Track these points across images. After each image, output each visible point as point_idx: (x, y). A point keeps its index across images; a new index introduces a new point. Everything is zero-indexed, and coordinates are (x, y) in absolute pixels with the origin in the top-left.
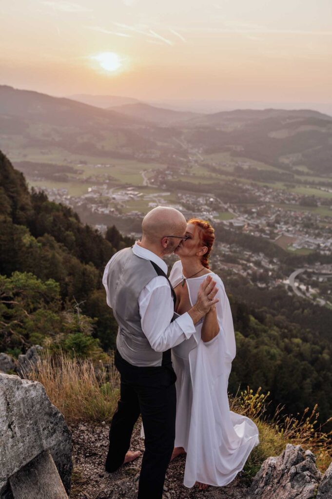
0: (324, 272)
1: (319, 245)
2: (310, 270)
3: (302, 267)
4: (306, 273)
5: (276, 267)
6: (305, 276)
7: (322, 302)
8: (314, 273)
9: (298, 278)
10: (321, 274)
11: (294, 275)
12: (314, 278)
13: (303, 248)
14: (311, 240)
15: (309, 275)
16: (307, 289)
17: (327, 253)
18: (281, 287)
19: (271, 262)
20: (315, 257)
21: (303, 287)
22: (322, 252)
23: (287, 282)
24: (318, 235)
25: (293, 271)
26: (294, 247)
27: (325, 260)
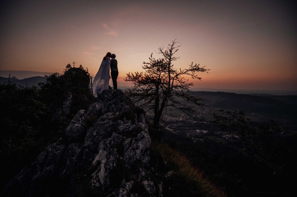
0: (175, 125)
1: (173, 119)
2: (171, 125)
4: (170, 126)
7: (175, 133)
8: (172, 126)
9: (169, 127)
10: (174, 126)
12: (172, 127)
15: (171, 126)
16: (171, 130)
17: (175, 121)
19: (162, 124)
20: (172, 122)
21: (170, 129)
24: (173, 117)
25: (167, 126)
26: (168, 120)
27: (175, 123)
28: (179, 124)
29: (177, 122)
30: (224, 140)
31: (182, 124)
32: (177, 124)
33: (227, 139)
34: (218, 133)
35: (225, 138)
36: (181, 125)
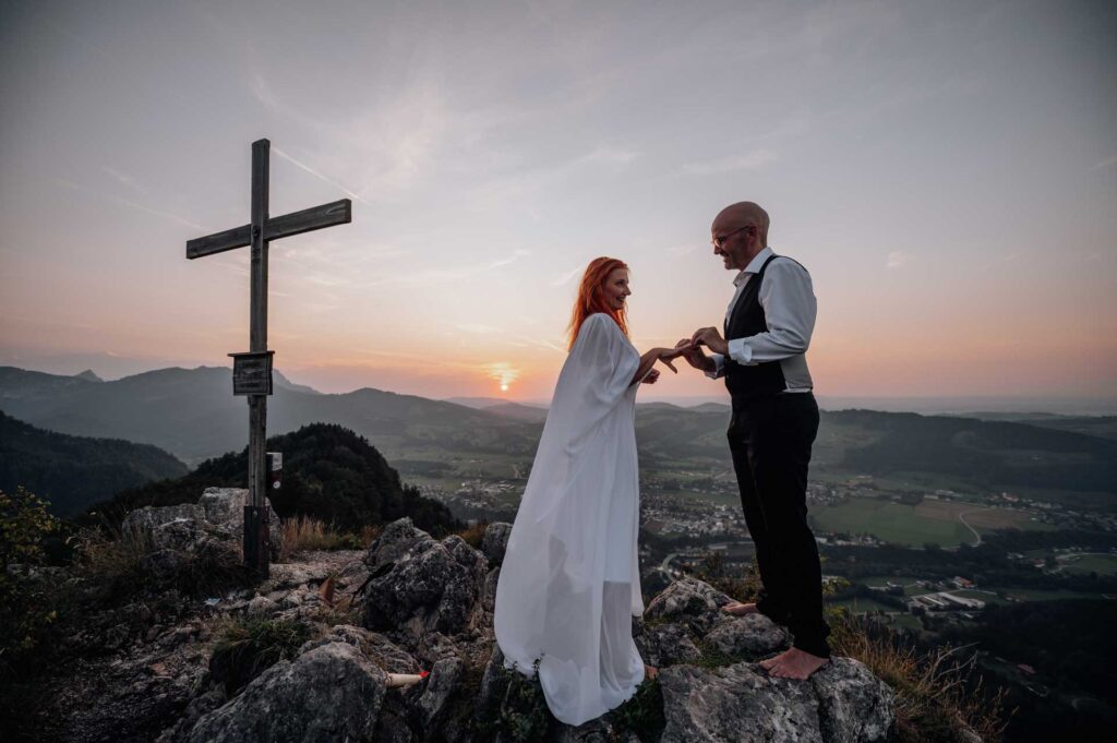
0: (695, 555)
1: (687, 528)
2: (682, 555)
3: (674, 552)
4: (678, 557)
5: (648, 554)
6: (678, 562)
8: (686, 557)
9: (671, 563)
10: (692, 559)
11: (667, 561)
12: (687, 563)
13: (673, 532)
14: (678, 523)
15: (683, 559)
17: (696, 535)
18: (656, 574)
20: (684, 541)
22: (691, 535)
23: (661, 569)
24: (685, 518)
25: (666, 556)
26: (665, 531)
27: (695, 543)
28: (714, 548)
29: (705, 540)
30: (918, 618)
31: (724, 547)
32: (705, 549)
33: (932, 614)
34: (883, 589)
35: (919, 612)
36: (723, 551)
